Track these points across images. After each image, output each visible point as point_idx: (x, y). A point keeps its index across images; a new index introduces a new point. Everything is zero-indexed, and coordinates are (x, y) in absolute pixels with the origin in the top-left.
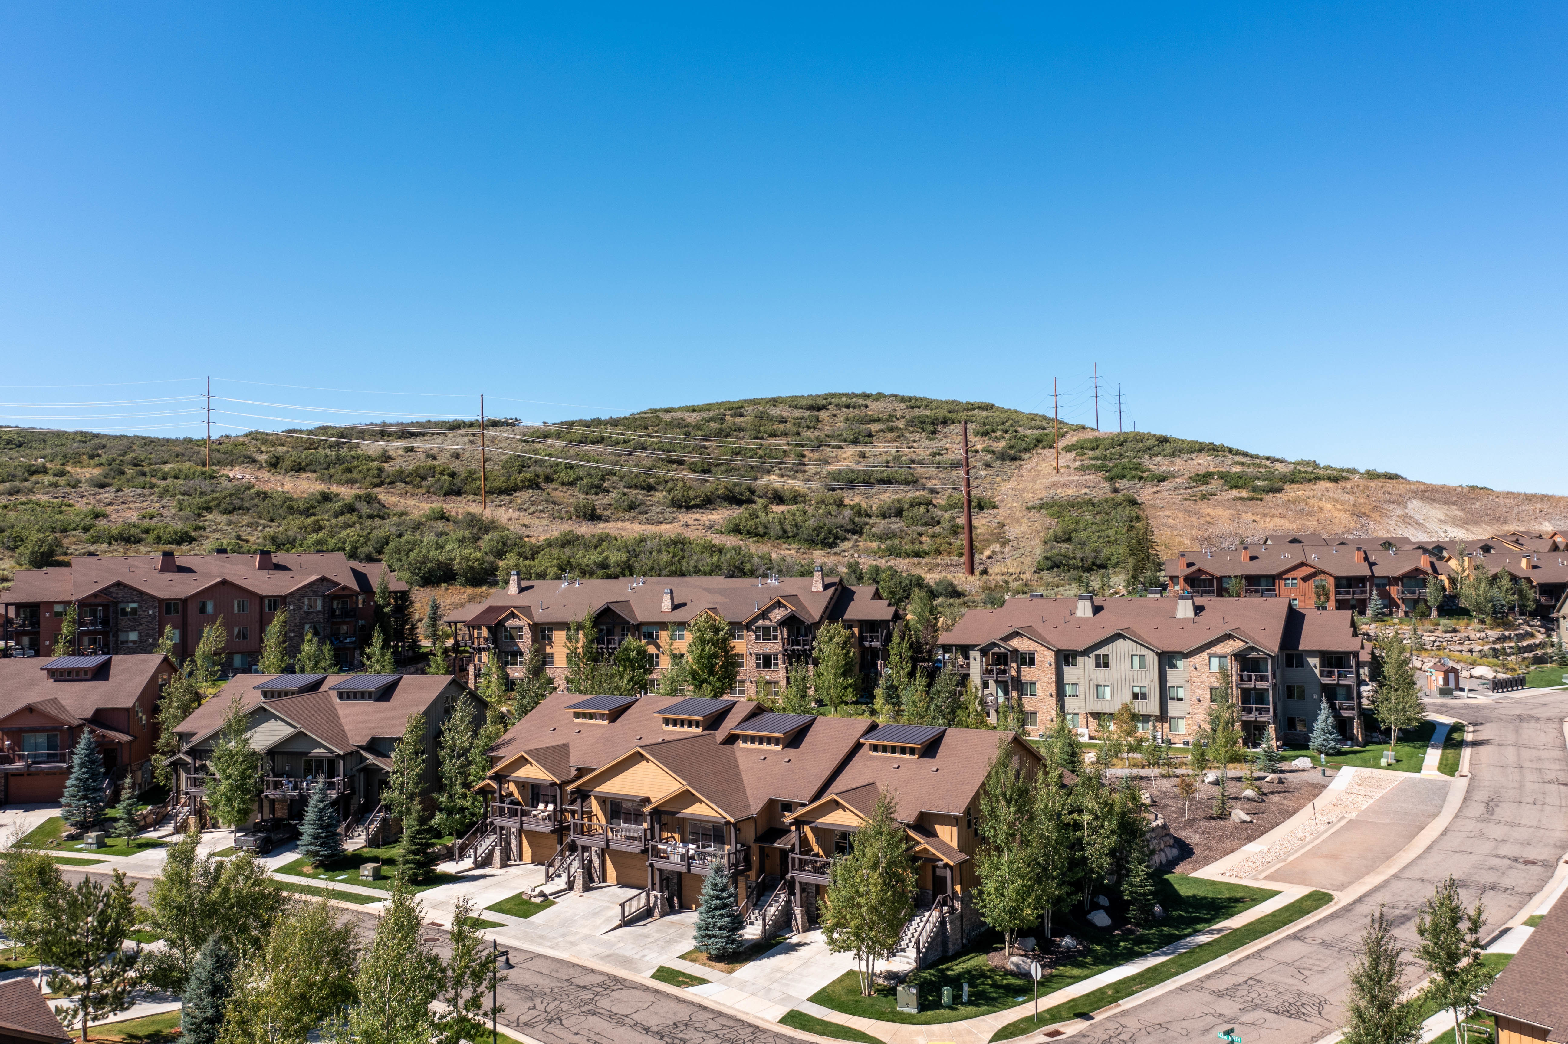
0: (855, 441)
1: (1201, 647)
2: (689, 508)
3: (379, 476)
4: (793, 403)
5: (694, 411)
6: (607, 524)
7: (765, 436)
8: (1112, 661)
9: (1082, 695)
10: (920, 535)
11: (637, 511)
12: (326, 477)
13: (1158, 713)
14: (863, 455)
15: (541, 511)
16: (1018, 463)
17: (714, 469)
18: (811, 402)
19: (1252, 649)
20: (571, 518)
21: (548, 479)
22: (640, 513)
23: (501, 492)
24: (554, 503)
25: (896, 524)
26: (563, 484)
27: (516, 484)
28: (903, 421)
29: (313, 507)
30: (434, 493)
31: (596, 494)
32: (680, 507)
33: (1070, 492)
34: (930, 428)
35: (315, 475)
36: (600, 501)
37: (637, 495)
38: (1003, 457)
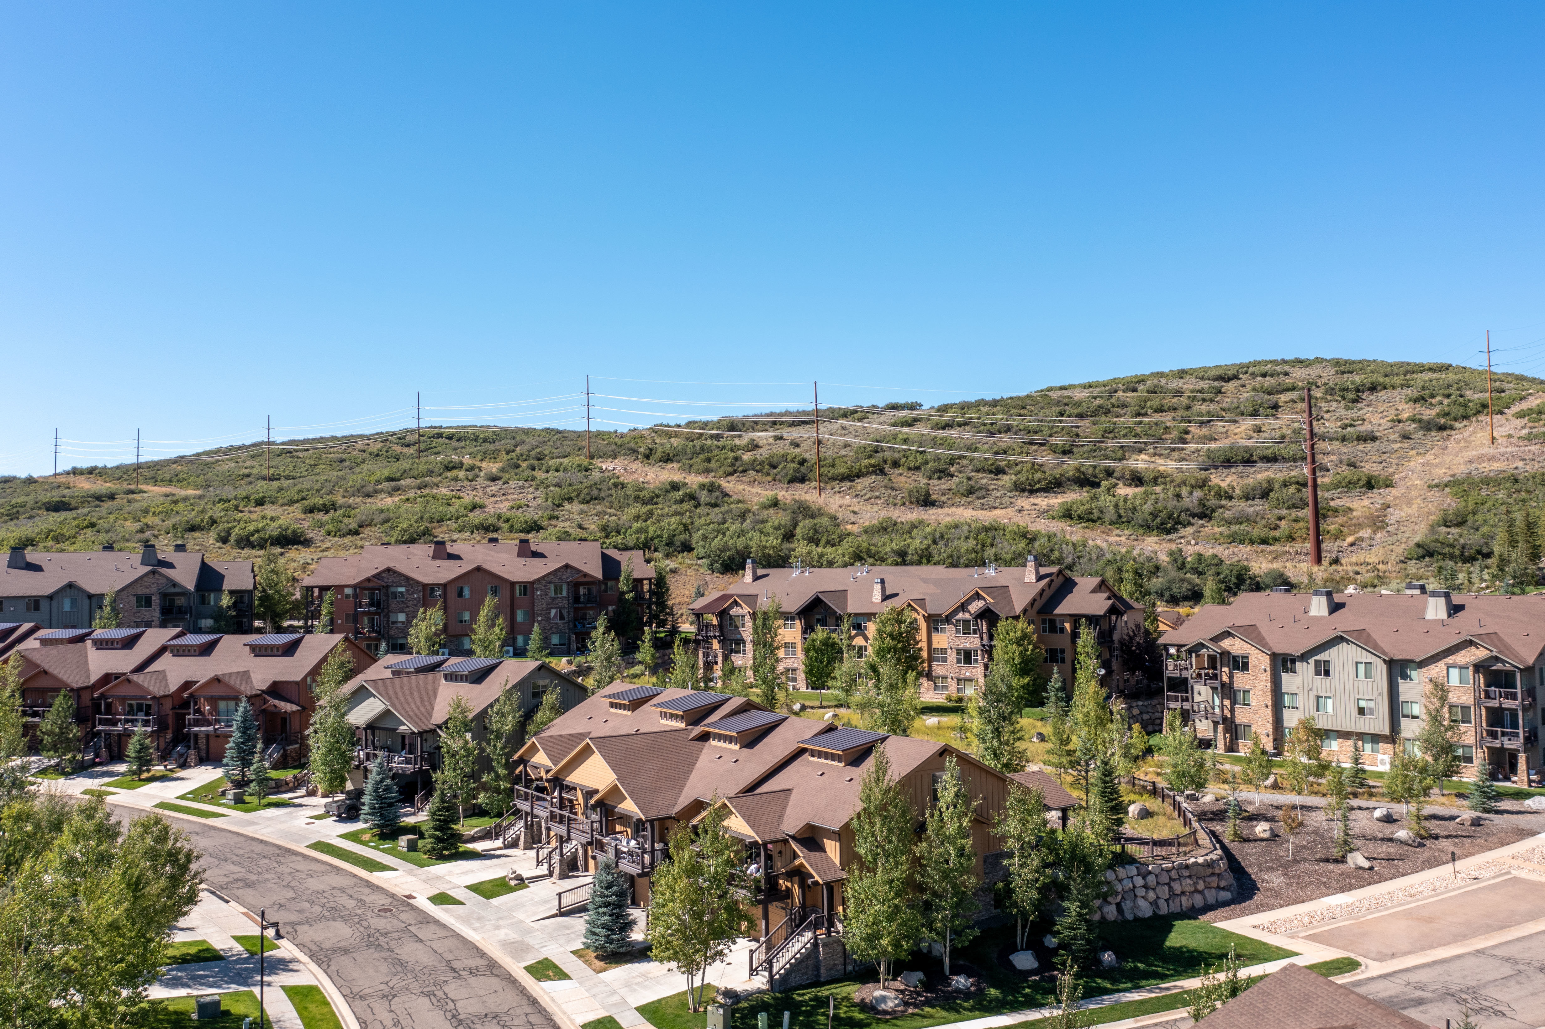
0: (1255, 414)
1: (1437, 654)
2: (1032, 492)
3: (733, 465)
4: (1201, 374)
5: (1090, 387)
6: (940, 511)
7: (1150, 411)
8: (1333, 668)
9: (1301, 708)
10: (1280, 519)
11: (974, 496)
12: (687, 467)
13: (1387, 732)
14: (1258, 430)
15: (877, 497)
16: (1445, 434)
17: (1075, 450)
18: (1220, 372)
19: (1497, 659)
20: (904, 504)
21: (896, 464)
22: (978, 498)
23: (843, 478)
24: (893, 489)
25: (1258, 506)
26: (910, 469)
27: (860, 470)
28: (1322, 389)
29: (658, 496)
30: (780, 481)
31: (940, 478)
32: (1023, 490)
33: (1496, 466)
34: (1351, 396)
35: (679, 465)
36: (938, 487)
37: (984, 479)
38: (1428, 426)
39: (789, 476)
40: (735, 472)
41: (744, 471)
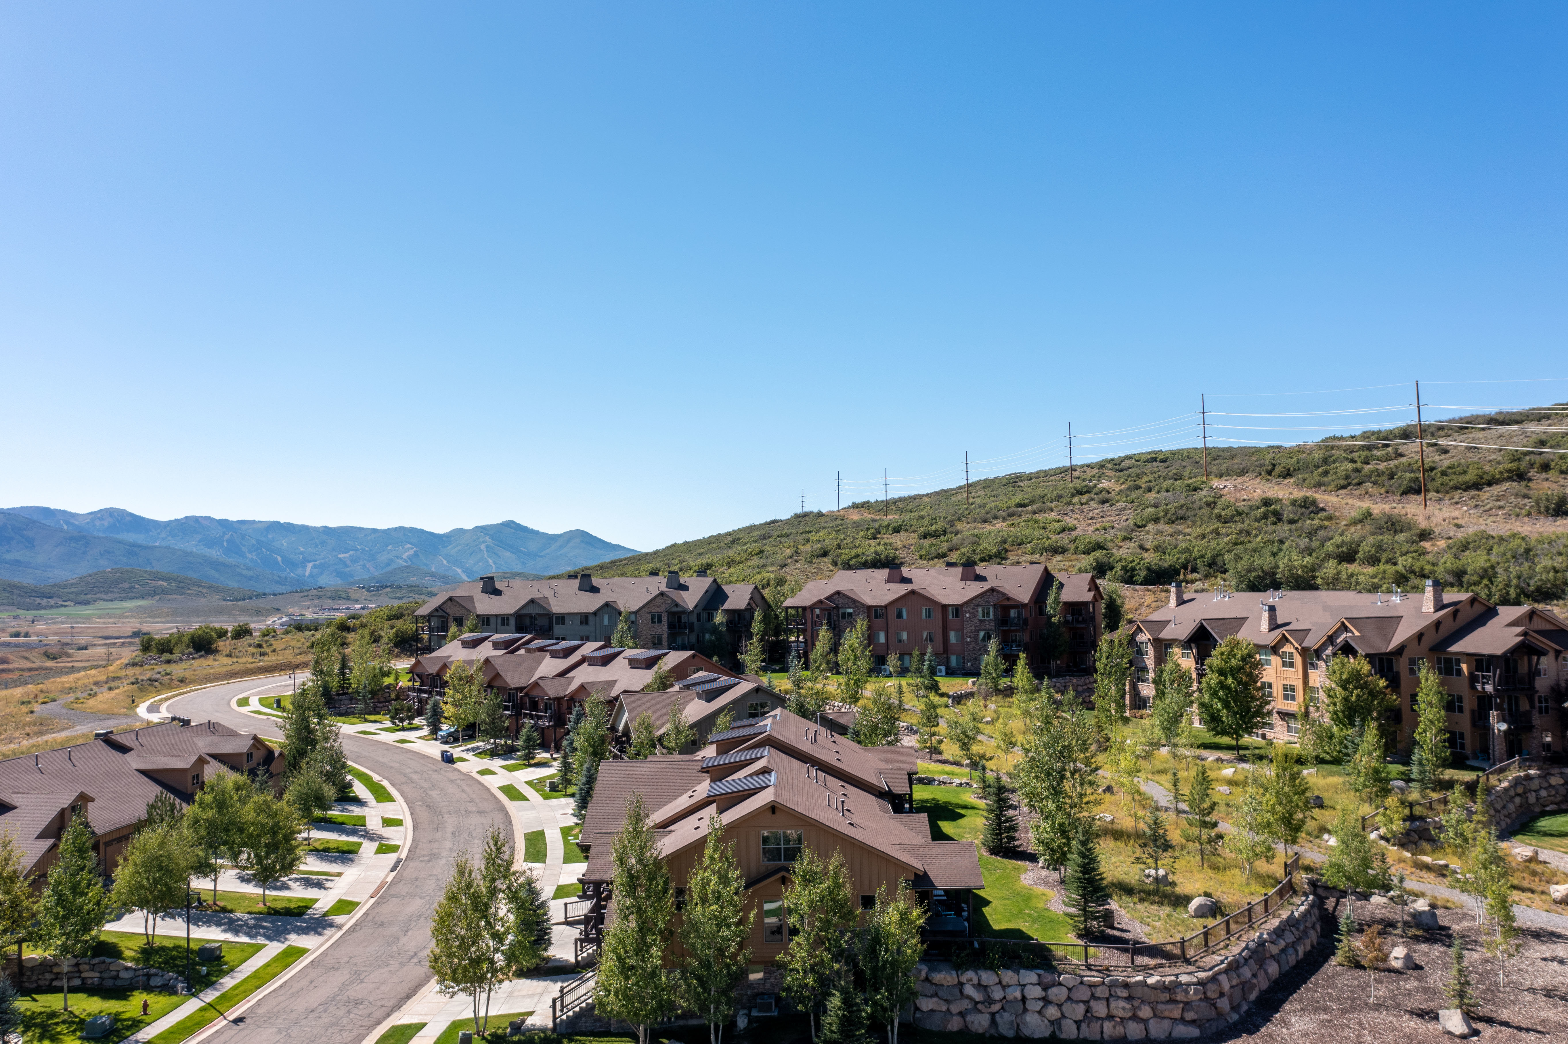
12: (1298, 481)
15: (1500, 507)
24: (1525, 496)
39: (1404, 487)
40: (1349, 484)
41: (1359, 484)
